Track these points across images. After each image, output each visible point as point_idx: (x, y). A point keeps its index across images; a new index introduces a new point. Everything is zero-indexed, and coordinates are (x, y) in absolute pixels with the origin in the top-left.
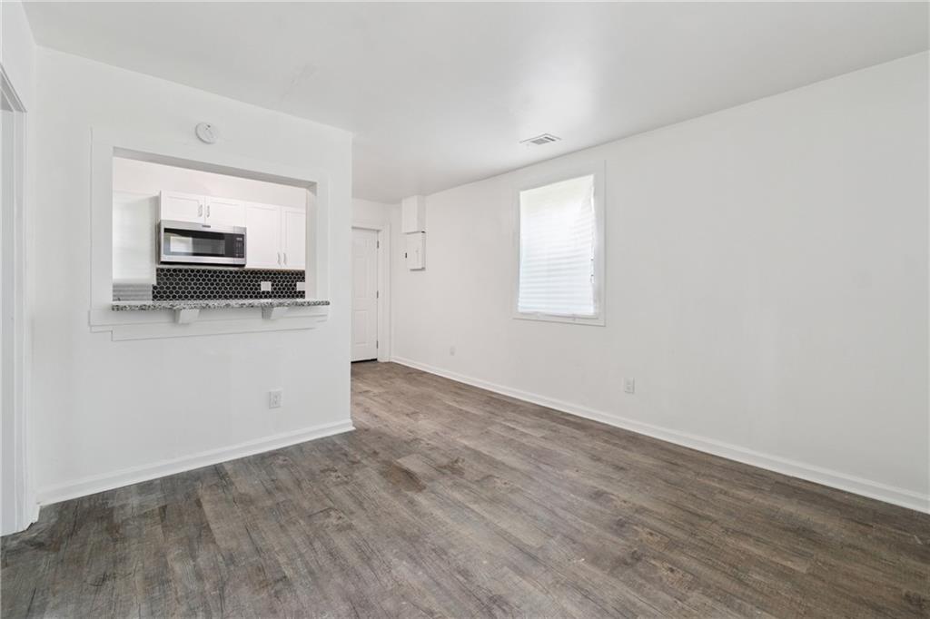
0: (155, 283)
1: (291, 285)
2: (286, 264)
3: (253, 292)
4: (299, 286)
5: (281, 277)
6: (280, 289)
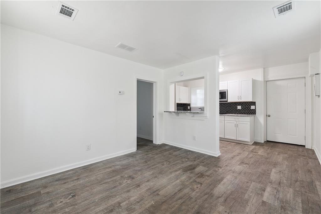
1: (249, 107)
2: (241, 99)
3: (235, 110)
4: (253, 107)
5: (245, 104)
6: (244, 108)
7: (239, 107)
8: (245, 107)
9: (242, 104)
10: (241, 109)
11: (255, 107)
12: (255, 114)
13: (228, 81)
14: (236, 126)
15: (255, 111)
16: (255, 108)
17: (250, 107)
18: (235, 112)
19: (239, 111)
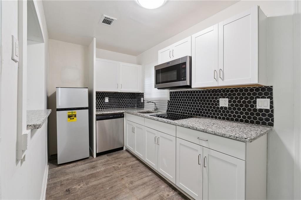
0: (169, 99)
1: (249, 102)
2: (223, 80)
3: (214, 108)
4: (262, 104)
5: (239, 94)
6: (237, 105)
7: (224, 102)
8: (239, 102)
9: (230, 95)
10: (227, 106)
11: (272, 103)
12: (271, 125)
13: (192, 36)
14: (203, 162)
15: (272, 116)
16: (272, 107)
17: (255, 102)
18: (214, 114)
19: (224, 112)
